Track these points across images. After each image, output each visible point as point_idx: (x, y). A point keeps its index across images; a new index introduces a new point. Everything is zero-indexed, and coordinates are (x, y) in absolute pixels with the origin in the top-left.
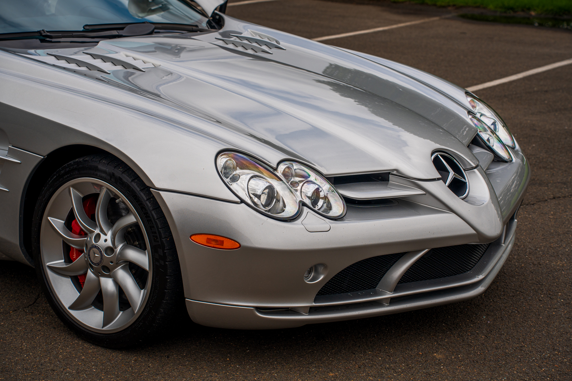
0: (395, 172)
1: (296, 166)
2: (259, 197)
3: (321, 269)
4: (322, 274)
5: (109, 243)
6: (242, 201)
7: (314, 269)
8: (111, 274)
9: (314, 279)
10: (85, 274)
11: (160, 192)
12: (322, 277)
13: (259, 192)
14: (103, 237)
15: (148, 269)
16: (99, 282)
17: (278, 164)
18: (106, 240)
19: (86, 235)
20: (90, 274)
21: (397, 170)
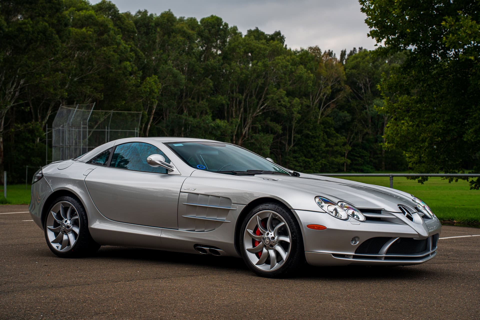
0: (383, 210)
1: (344, 203)
2: (332, 212)
3: (357, 239)
4: (358, 241)
5: (273, 236)
6: (326, 212)
7: (354, 239)
8: (273, 248)
9: (354, 244)
10: (262, 251)
11: (295, 210)
12: (358, 242)
13: (332, 211)
14: (270, 233)
15: (289, 242)
16: (268, 252)
17: (338, 202)
18: (271, 235)
19: (262, 234)
20: (265, 250)
21: (384, 209)
